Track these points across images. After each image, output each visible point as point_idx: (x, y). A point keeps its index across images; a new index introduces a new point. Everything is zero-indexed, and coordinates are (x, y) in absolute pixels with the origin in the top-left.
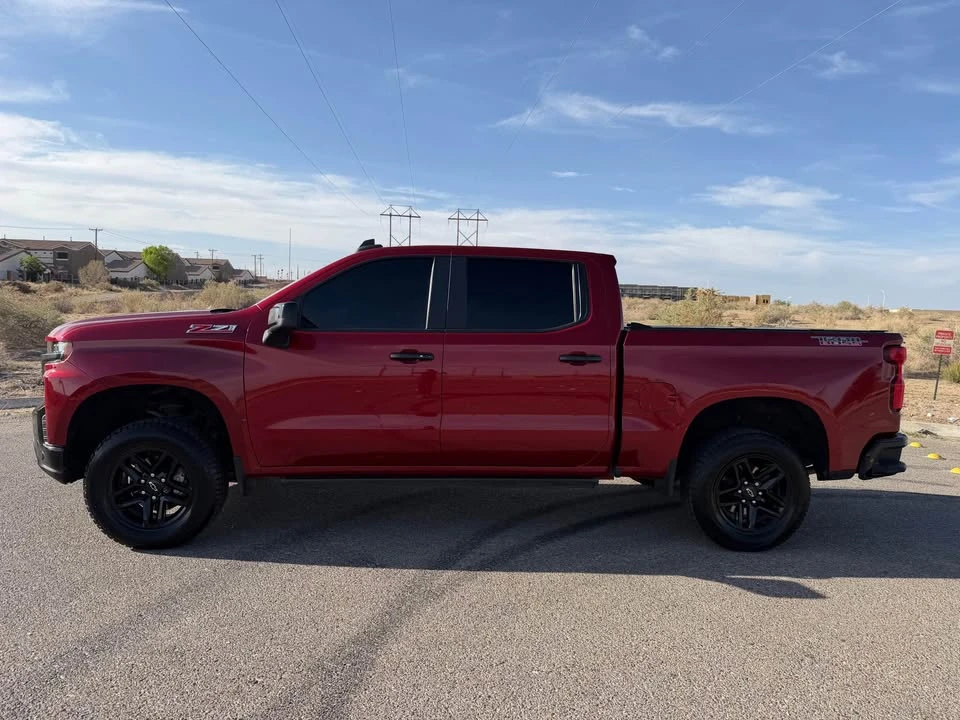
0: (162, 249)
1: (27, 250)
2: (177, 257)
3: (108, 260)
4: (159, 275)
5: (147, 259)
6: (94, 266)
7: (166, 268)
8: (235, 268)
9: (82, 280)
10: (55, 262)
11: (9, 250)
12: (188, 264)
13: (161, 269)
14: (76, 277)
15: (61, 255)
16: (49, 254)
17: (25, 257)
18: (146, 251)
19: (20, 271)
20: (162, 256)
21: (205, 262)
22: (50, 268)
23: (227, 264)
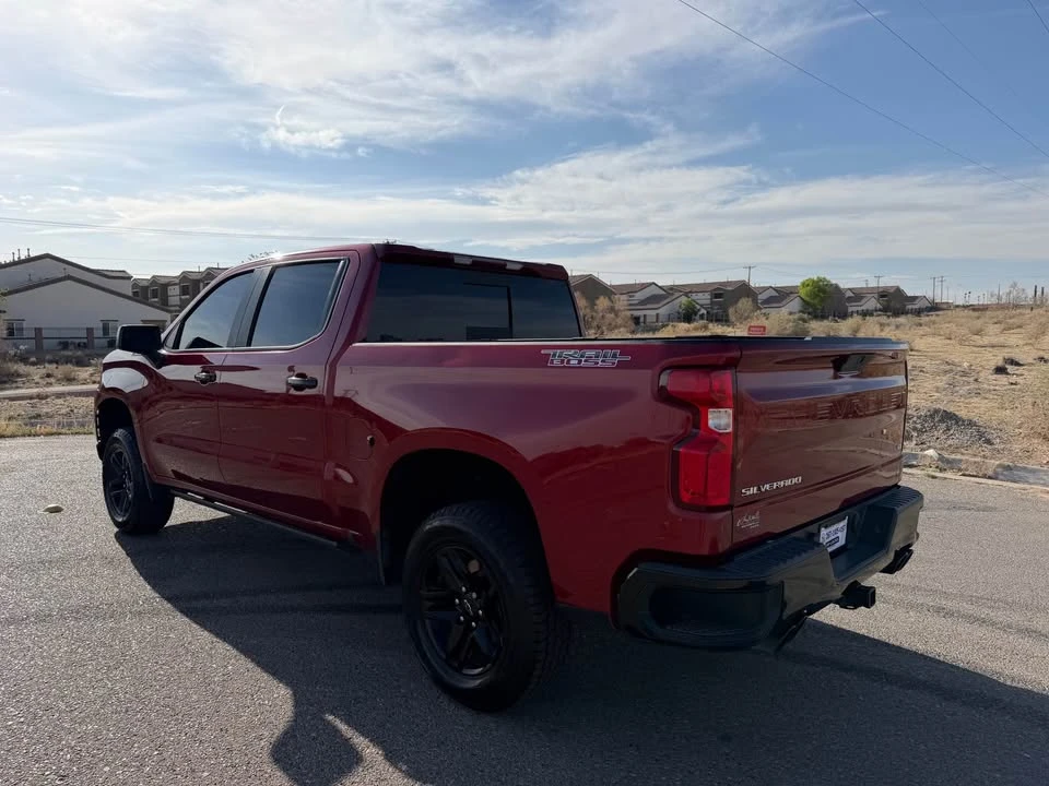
0: (820, 280)
1: (686, 294)
2: (837, 287)
3: (761, 297)
4: (815, 309)
5: (803, 293)
6: (744, 304)
7: (822, 300)
8: (909, 295)
9: (732, 318)
10: (712, 303)
11: (672, 294)
12: (849, 294)
13: (816, 301)
14: (727, 315)
15: (717, 296)
16: (707, 296)
17: (684, 300)
18: (803, 284)
19: (679, 313)
20: (819, 287)
21: (870, 291)
22: (705, 309)
23: (898, 291)
